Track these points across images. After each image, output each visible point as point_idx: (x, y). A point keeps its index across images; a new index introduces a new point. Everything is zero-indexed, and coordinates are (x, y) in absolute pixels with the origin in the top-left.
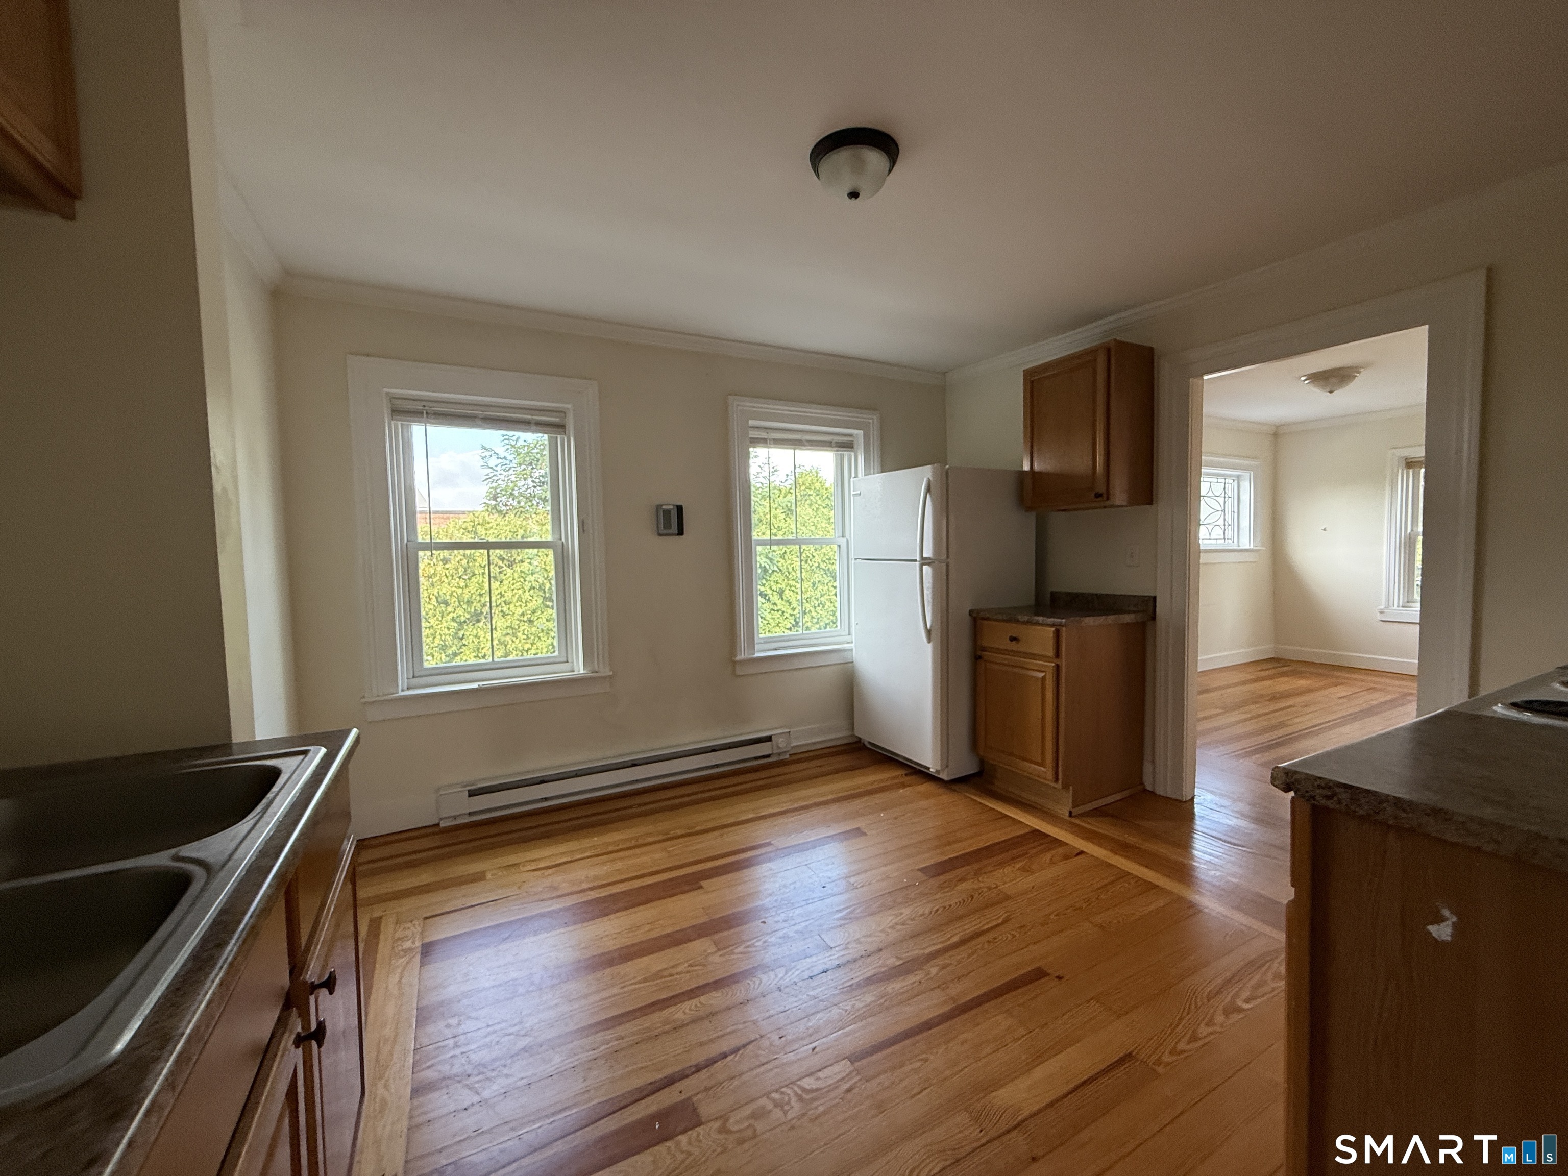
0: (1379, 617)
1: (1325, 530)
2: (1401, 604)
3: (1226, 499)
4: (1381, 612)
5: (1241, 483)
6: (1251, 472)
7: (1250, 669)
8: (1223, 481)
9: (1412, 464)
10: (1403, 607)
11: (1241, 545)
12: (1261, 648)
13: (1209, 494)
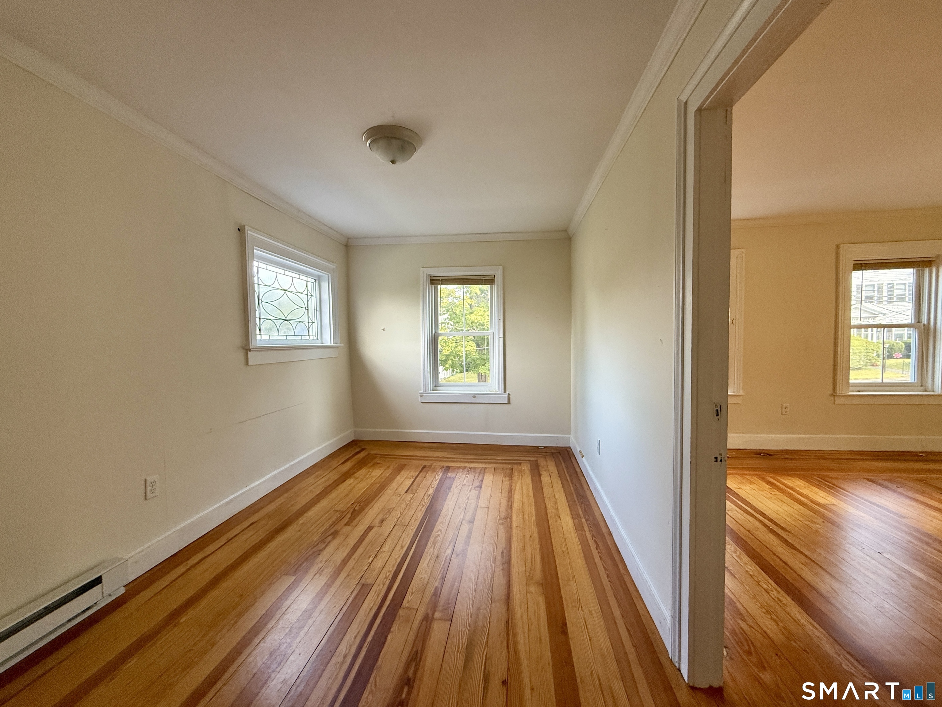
0: (420, 399)
1: (384, 330)
3: (309, 297)
4: (422, 396)
5: (322, 284)
6: (330, 275)
7: (335, 463)
8: (305, 278)
9: (434, 281)
10: (433, 390)
11: (323, 342)
12: (342, 435)
13: (292, 289)
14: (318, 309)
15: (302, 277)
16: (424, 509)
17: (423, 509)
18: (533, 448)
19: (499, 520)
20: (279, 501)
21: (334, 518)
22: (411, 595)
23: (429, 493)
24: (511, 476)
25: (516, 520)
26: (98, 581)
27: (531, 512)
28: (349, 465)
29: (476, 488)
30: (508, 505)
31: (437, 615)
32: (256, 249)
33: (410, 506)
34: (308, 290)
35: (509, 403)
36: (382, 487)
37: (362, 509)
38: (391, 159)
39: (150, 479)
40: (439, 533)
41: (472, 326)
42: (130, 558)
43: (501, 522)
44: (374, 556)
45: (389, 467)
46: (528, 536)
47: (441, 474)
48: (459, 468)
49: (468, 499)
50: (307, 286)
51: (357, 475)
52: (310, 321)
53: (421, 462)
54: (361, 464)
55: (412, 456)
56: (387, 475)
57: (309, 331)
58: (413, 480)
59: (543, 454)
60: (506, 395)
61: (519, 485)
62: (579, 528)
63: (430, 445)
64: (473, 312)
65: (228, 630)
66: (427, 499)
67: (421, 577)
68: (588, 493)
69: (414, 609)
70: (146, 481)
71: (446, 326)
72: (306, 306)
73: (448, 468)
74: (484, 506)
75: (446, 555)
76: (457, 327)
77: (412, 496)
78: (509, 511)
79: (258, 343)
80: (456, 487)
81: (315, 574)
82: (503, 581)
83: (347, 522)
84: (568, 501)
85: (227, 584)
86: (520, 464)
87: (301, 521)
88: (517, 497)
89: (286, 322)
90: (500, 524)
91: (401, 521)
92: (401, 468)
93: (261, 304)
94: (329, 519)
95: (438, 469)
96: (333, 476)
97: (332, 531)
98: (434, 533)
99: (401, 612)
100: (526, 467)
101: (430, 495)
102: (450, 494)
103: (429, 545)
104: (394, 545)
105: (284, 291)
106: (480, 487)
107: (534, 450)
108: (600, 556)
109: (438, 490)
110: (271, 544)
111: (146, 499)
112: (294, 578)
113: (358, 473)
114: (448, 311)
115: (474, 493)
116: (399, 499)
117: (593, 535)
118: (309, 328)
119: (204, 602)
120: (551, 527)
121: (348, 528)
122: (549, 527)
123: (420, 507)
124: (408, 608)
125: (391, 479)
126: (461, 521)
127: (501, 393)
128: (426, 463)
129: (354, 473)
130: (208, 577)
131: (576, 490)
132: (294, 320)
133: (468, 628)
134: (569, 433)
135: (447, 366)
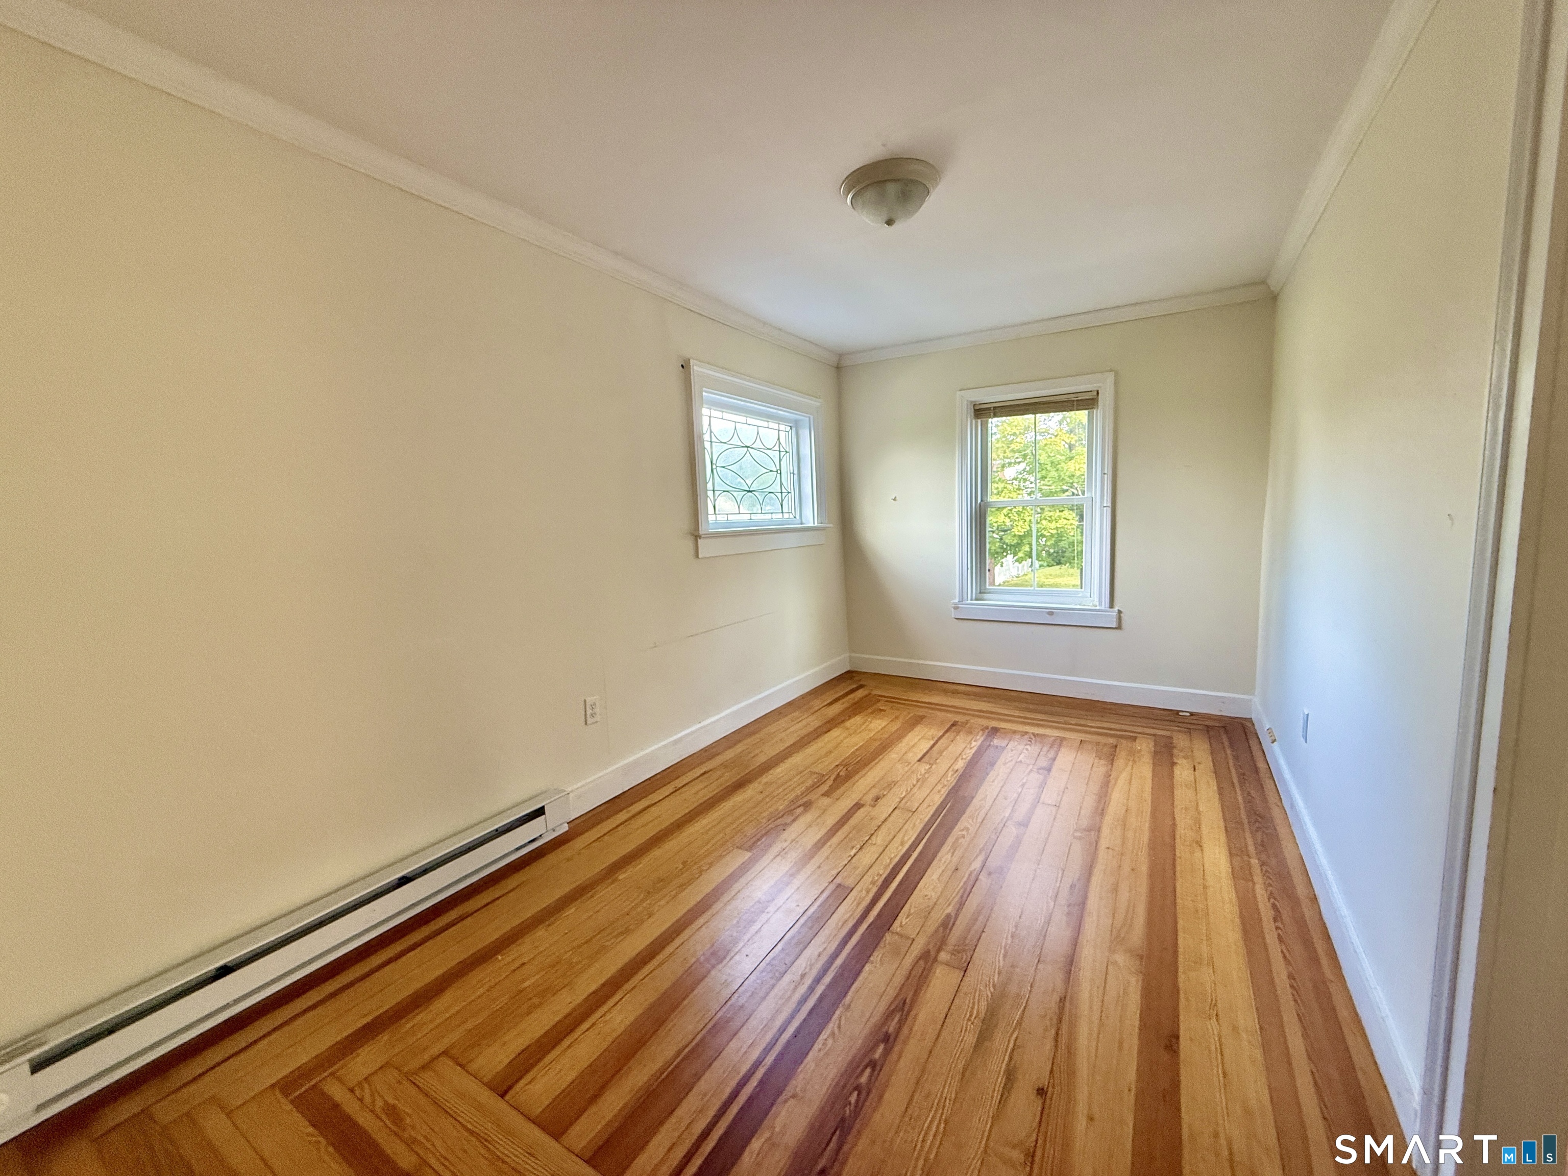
0: (954, 614)
1: (895, 500)
2: (974, 597)
3: (782, 454)
4: (956, 608)
5: (800, 432)
6: (812, 417)
7: (817, 703)
8: (776, 426)
9: (981, 412)
10: (976, 599)
11: (804, 521)
12: (834, 661)
13: (758, 444)
14: (796, 472)
15: (772, 425)
16: (944, 792)
17: (943, 790)
18: (1166, 713)
19: (1076, 830)
20: (739, 748)
21: (809, 783)
22: (906, 918)
23: (956, 768)
24: (1111, 758)
25: (1108, 838)
26: (540, 812)
27: (1141, 826)
28: (837, 708)
29: (1041, 771)
30: (1097, 808)
31: (943, 956)
32: (706, 392)
33: (923, 782)
34: (780, 443)
35: (1119, 627)
36: (884, 747)
37: (848, 777)
38: (885, 218)
39: (590, 700)
40: (964, 833)
41: (1072, 483)
42: (572, 791)
43: (1078, 834)
44: (859, 846)
45: (897, 718)
46: (1126, 869)
47: (982, 739)
48: (1015, 732)
49: (1023, 785)
50: (779, 439)
51: (848, 724)
52: (784, 490)
53: (949, 715)
54: (856, 709)
55: (937, 704)
56: (894, 729)
57: (782, 505)
58: (932, 742)
59: (1184, 725)
60: (1114, 613)
61: (1124, 776)
62: (1241, 875)
63: (969, 689)
64: (1073, 457)
65: (668, 902)
66: (952, 775)
67: (926, 893)
68: (1276, 812)
69: (908, 938)
70: (585, 701)
71: (1022, 484)
72: (778, 468)
73: (995, 730)
74: (1050, 802)
75: (972, 869)
76: (1043, 485)
77: (928, 767)
78: (1098, 818)
79: (711, 526)
80: (1005, 764)
81: (776, 856)
82: (1068, 934)
83: (826, 792)
84: (1225, 820)
85: (671, 845)
86: (1135, 739)
87: (765, 779)
88: (1117, 796)
89: (750, 493)
90: (1075, 837)
91: (906, 803)
92: (917, 721)
93: (715, 471)
94: (803, 783)
95: (977, 731)
96: (815, 722)
97: (805, 800)
98: (956, 832)
99: (888, 937)
100: (1145, 746)
101: (957, 771)
102: (992, 774)
103: (946, 848)
104: (891, 837)
105: (746, 449)
106: (1049, 770)
107: (1172, 717)
108: (1279, 935)
109: (972, 763)
110: (724, 804)
111: (586, 723)
112: (748, 855)
113: (850, 721)
114: (1025, 456)
115: (1036, 778)
116: (906, 769)
117: (1271, 893)
118: (782, 501)
119: (645, 862)
120: (1178, 861)
121: (826, 801)
122: (1174, 860)
123: (939, 787)
124: (900, 935)
125: (898, 737)
126: (1005, 820)
127: (1103, 608)
128: (958, 718)
129: (843, 721)
130: (651, 832)
131: (1249, 801)
132: (761, 491)
133: (992, 990)
134: (1250, 690)
135: (1021, 554)
